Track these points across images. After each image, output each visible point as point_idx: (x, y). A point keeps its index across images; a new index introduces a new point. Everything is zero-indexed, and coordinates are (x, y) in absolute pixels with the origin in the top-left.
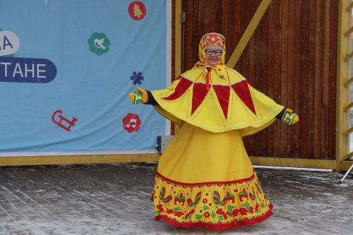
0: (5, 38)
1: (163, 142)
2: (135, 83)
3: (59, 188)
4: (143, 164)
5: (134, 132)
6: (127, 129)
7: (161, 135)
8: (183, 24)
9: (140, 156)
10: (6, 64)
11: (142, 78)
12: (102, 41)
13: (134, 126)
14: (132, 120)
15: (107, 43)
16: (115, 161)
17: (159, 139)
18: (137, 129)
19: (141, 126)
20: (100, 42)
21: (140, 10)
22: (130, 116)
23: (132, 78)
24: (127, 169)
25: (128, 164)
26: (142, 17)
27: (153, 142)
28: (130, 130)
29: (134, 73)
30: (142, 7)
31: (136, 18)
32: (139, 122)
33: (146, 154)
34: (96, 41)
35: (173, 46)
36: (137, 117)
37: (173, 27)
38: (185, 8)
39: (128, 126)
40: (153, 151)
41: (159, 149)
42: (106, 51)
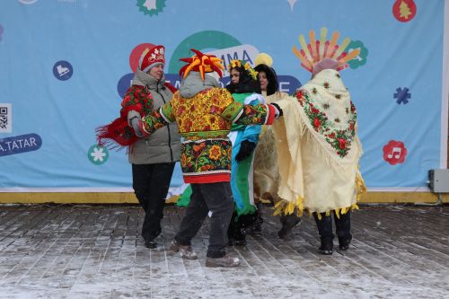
0: (245, 52)
1: (436, 177)
2: (399, 102)
3: (306, 233)
4: (410, 205)
5: (398, 165)
6: (388, 160)
7: (433, 168)
9: (406, 194)
11: (409, 96)
13: (397, 157)
14: (396, 149)
15: (364, 53)
17: (431, 174)
18: (401, 160)
19: (406, 157)
21: (408, 9)
22: (393, 144)
23: (395, 96)
24: (389, 211)
25: (390, 204)
26: (411, 17)
27: (423, 176)
28: (392, 161)
29: (399, 90)
30: (411, 4)
31: (403, 20)
32: (403, 152)
33: (414, 193)
34: (350, 50)
36: (401, 145)
39: (390, 156)
40: (424, 189)
41: (430, 186)
42: (363, 63)
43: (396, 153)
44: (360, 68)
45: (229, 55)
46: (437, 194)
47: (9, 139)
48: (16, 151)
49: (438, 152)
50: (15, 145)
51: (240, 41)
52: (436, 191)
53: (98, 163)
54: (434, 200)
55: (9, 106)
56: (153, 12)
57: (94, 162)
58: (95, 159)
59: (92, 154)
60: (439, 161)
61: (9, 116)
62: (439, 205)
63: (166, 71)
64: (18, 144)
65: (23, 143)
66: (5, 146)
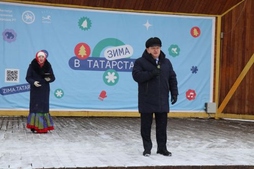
0: (126, 48)
1: (208, 106)
2: (193, 73)
4: (197, 118)
5: (192, 100)
6: (188, 98)
7: (207, 102)
8: (221, 39)
9: (195, 113)
10: (126, 62)
11: (197, 70)
12: (176, 49)
13: (192, 97)
14: (191, 93)
15: (178, 50)
16: (182, 116)
17: (206, 105)
18: (194, 98)
19: (196, 97)
20: (174, 50)
21: (197, 32)
22: (190, 91)
23: (191, 70)
24: (189, 121)
25: (189, 118)
26: (198, 35)
27: (203, 106)
28: (190, 99)
29: (193, 67)
30: (198, 30)
31: (195, 36)
32: (195, 95)
33: (199, 113)
34: (173, 49)
35: (215, 52)
36: (194, 92)
37: (216, 41)
38: (223, 30)
39: (189, 97)
40: (203, 111)
41: (206, 110)
42: (178, 55)
43: (191, 95)
44: (177, 57)
45: (119, 50)
46: (209, 114)
47: (18, 86)
48: (21, 91)
49: (209, 95)
50: (21, 89)
51: (124, 43)
52: (208, 112)
53: (59, 97)
54: (207, 116)
55: (18, 70)
56: (85, 29)
57: (57, 97)
58: (58, 96)
59: (56, 93)
60: (209, 99)
61: (18, 75)
62: (210, 118)
63: (91, 56)
64: (22, 88)
65: (24, 88)
66: (16, 89)
